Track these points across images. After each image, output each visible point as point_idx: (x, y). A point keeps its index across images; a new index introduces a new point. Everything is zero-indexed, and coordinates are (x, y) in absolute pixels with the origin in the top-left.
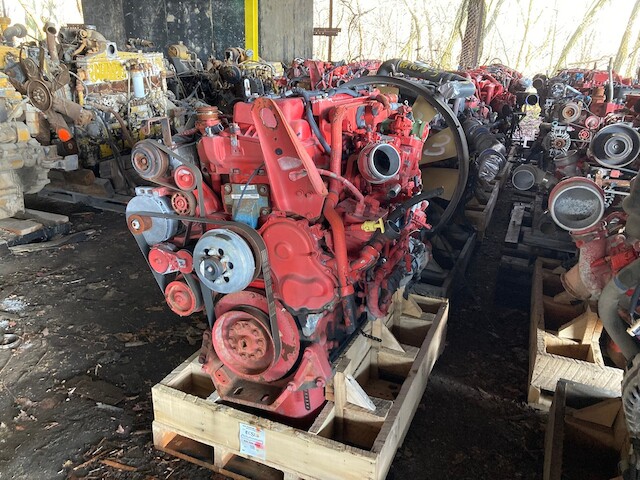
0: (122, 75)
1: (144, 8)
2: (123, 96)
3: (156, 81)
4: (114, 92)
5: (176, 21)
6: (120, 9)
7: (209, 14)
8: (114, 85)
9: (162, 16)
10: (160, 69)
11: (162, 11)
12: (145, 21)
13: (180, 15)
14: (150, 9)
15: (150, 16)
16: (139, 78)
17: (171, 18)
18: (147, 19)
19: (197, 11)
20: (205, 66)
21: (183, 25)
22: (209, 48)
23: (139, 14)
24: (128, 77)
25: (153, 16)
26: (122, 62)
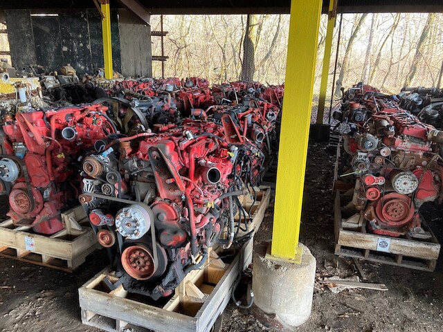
0: (13, 90)
1: (48, 42)
2: (14, 101)
3: (35, 92)
4: (8, 99)
5: (68, 50)
6: (33, 43)
7: (89, 47)
8: (8, 95)
9: (60, 48)
10: (37, 86)
11: (59, 45)
12: (49, 50)
13: (70, 47)
14: (52, 43)
15: (52, 47)
16: (22, 92)
17: (65, 49)
18: (50, 49)
19: (81, 45)
20: (81, 79)
21: (73, 53)
22: (90, 67)
23: (45, 46)
24: (16, 91)
25: (54, 48)
26: (12, 83)
